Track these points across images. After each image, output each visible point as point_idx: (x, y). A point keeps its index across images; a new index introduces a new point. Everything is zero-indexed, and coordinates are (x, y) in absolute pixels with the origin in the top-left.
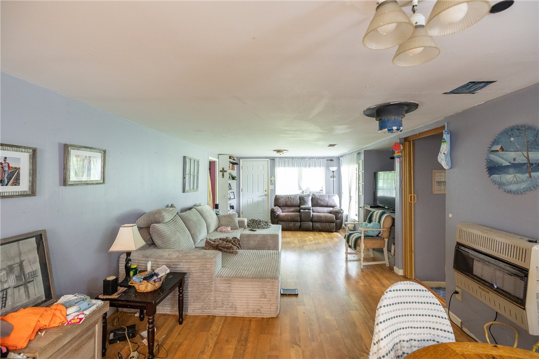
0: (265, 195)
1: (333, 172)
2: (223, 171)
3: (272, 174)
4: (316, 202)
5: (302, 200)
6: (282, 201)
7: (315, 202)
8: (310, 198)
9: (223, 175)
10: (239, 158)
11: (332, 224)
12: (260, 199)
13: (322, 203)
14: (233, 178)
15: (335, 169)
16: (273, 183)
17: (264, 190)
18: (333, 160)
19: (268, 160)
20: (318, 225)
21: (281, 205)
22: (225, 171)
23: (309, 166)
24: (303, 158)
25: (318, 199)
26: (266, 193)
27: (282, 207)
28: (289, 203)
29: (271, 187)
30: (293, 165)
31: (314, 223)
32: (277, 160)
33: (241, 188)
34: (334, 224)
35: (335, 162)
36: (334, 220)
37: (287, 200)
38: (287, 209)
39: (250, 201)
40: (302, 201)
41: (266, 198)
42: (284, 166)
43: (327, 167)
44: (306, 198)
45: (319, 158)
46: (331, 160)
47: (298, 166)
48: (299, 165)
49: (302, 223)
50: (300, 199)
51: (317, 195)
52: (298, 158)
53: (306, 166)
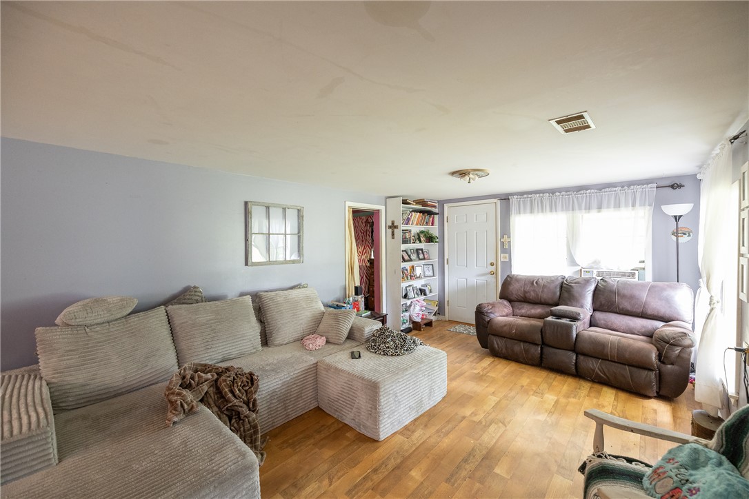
0: (492, 273)
1: (677, 218)
2: (393, 227)
3: (505, 230)
4: (606, 300)
5: (566, 291)
6: (515, 289)
7: (602, 299)
8: (592, 287)
9: (393, 234)
10: (442, 203)
11: (644, 373)
12: (481, 280)
13: (626, 305)
14: (430, 239)
15: (682, 209)
16: (506, 249)
17: (489, 263)
18: (680, 186)
19: (495, 200)
20: (593, 365)
21: (513, 298)
22: (396, 227)
23: (600, 208)
24: (580, 189)
25: (612, 292)
26: (493, 268)
27: (516, 304)
28: (532, 295)
29: (502, 257)
30: (553, 208)
31: (581, 358)
32: (514, 200)
33: (446, 257)
34: (653, 375)
35: (687, 190)
36: (651, 363)
37: (527, 288)
38: (526, 309)
39: (463, 282)
40: (566, 295)
41: (491, 279)
42: (532, 212)
43: (658, 204)
44: (576, 288)
45: (631, 184)
46: (672, 187)
47: (567, 209)
48: (570, 207)
49: (548, 350)
50: (561, 287)
51: (613, 281)
52: (567, 190)
53: (588, 208)
